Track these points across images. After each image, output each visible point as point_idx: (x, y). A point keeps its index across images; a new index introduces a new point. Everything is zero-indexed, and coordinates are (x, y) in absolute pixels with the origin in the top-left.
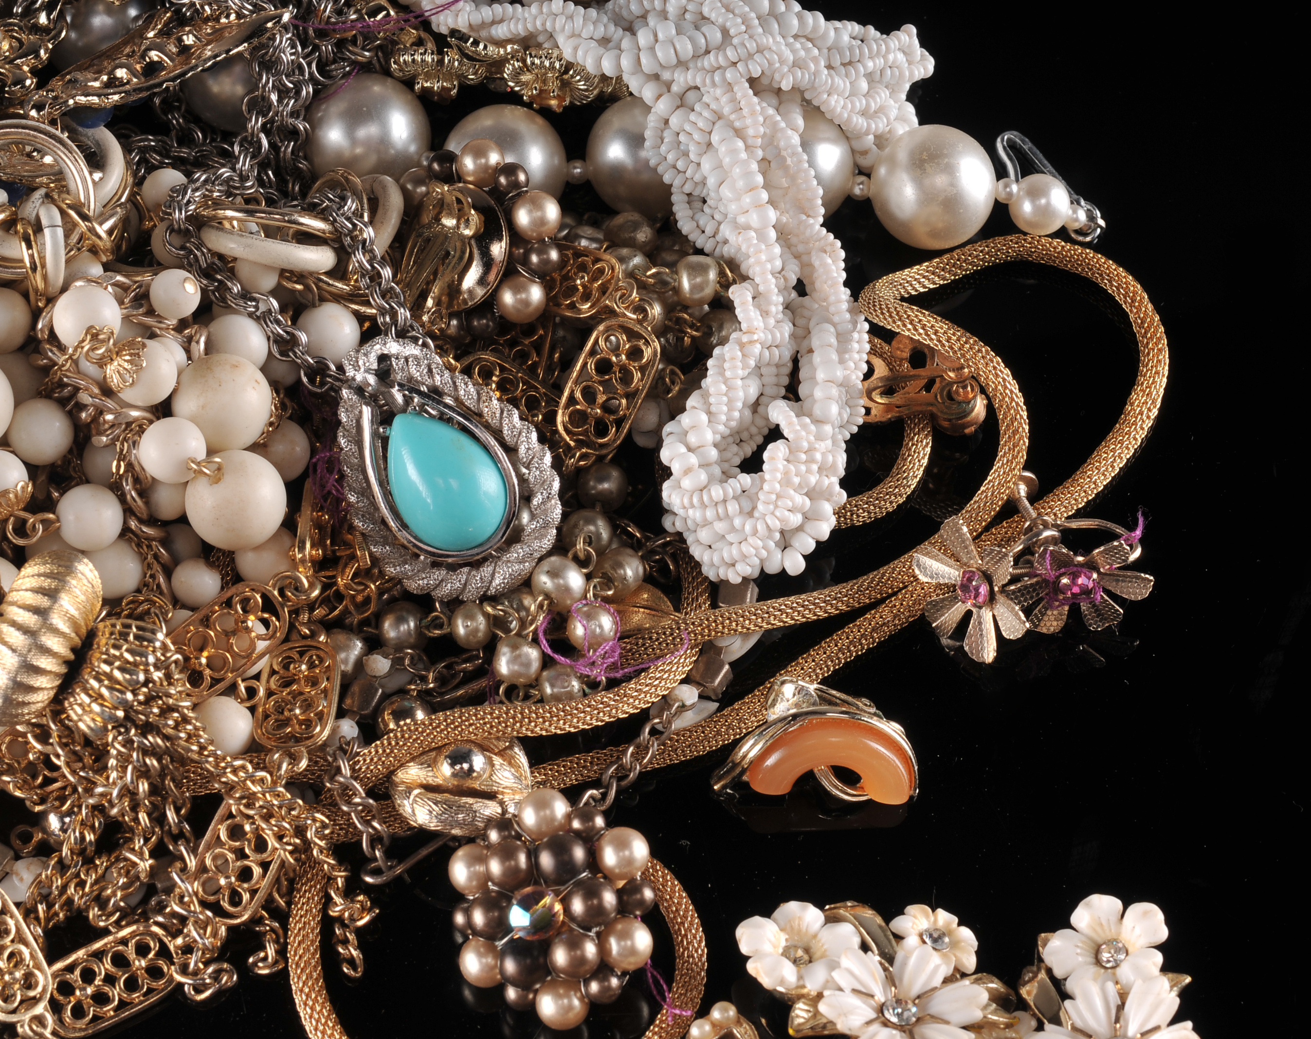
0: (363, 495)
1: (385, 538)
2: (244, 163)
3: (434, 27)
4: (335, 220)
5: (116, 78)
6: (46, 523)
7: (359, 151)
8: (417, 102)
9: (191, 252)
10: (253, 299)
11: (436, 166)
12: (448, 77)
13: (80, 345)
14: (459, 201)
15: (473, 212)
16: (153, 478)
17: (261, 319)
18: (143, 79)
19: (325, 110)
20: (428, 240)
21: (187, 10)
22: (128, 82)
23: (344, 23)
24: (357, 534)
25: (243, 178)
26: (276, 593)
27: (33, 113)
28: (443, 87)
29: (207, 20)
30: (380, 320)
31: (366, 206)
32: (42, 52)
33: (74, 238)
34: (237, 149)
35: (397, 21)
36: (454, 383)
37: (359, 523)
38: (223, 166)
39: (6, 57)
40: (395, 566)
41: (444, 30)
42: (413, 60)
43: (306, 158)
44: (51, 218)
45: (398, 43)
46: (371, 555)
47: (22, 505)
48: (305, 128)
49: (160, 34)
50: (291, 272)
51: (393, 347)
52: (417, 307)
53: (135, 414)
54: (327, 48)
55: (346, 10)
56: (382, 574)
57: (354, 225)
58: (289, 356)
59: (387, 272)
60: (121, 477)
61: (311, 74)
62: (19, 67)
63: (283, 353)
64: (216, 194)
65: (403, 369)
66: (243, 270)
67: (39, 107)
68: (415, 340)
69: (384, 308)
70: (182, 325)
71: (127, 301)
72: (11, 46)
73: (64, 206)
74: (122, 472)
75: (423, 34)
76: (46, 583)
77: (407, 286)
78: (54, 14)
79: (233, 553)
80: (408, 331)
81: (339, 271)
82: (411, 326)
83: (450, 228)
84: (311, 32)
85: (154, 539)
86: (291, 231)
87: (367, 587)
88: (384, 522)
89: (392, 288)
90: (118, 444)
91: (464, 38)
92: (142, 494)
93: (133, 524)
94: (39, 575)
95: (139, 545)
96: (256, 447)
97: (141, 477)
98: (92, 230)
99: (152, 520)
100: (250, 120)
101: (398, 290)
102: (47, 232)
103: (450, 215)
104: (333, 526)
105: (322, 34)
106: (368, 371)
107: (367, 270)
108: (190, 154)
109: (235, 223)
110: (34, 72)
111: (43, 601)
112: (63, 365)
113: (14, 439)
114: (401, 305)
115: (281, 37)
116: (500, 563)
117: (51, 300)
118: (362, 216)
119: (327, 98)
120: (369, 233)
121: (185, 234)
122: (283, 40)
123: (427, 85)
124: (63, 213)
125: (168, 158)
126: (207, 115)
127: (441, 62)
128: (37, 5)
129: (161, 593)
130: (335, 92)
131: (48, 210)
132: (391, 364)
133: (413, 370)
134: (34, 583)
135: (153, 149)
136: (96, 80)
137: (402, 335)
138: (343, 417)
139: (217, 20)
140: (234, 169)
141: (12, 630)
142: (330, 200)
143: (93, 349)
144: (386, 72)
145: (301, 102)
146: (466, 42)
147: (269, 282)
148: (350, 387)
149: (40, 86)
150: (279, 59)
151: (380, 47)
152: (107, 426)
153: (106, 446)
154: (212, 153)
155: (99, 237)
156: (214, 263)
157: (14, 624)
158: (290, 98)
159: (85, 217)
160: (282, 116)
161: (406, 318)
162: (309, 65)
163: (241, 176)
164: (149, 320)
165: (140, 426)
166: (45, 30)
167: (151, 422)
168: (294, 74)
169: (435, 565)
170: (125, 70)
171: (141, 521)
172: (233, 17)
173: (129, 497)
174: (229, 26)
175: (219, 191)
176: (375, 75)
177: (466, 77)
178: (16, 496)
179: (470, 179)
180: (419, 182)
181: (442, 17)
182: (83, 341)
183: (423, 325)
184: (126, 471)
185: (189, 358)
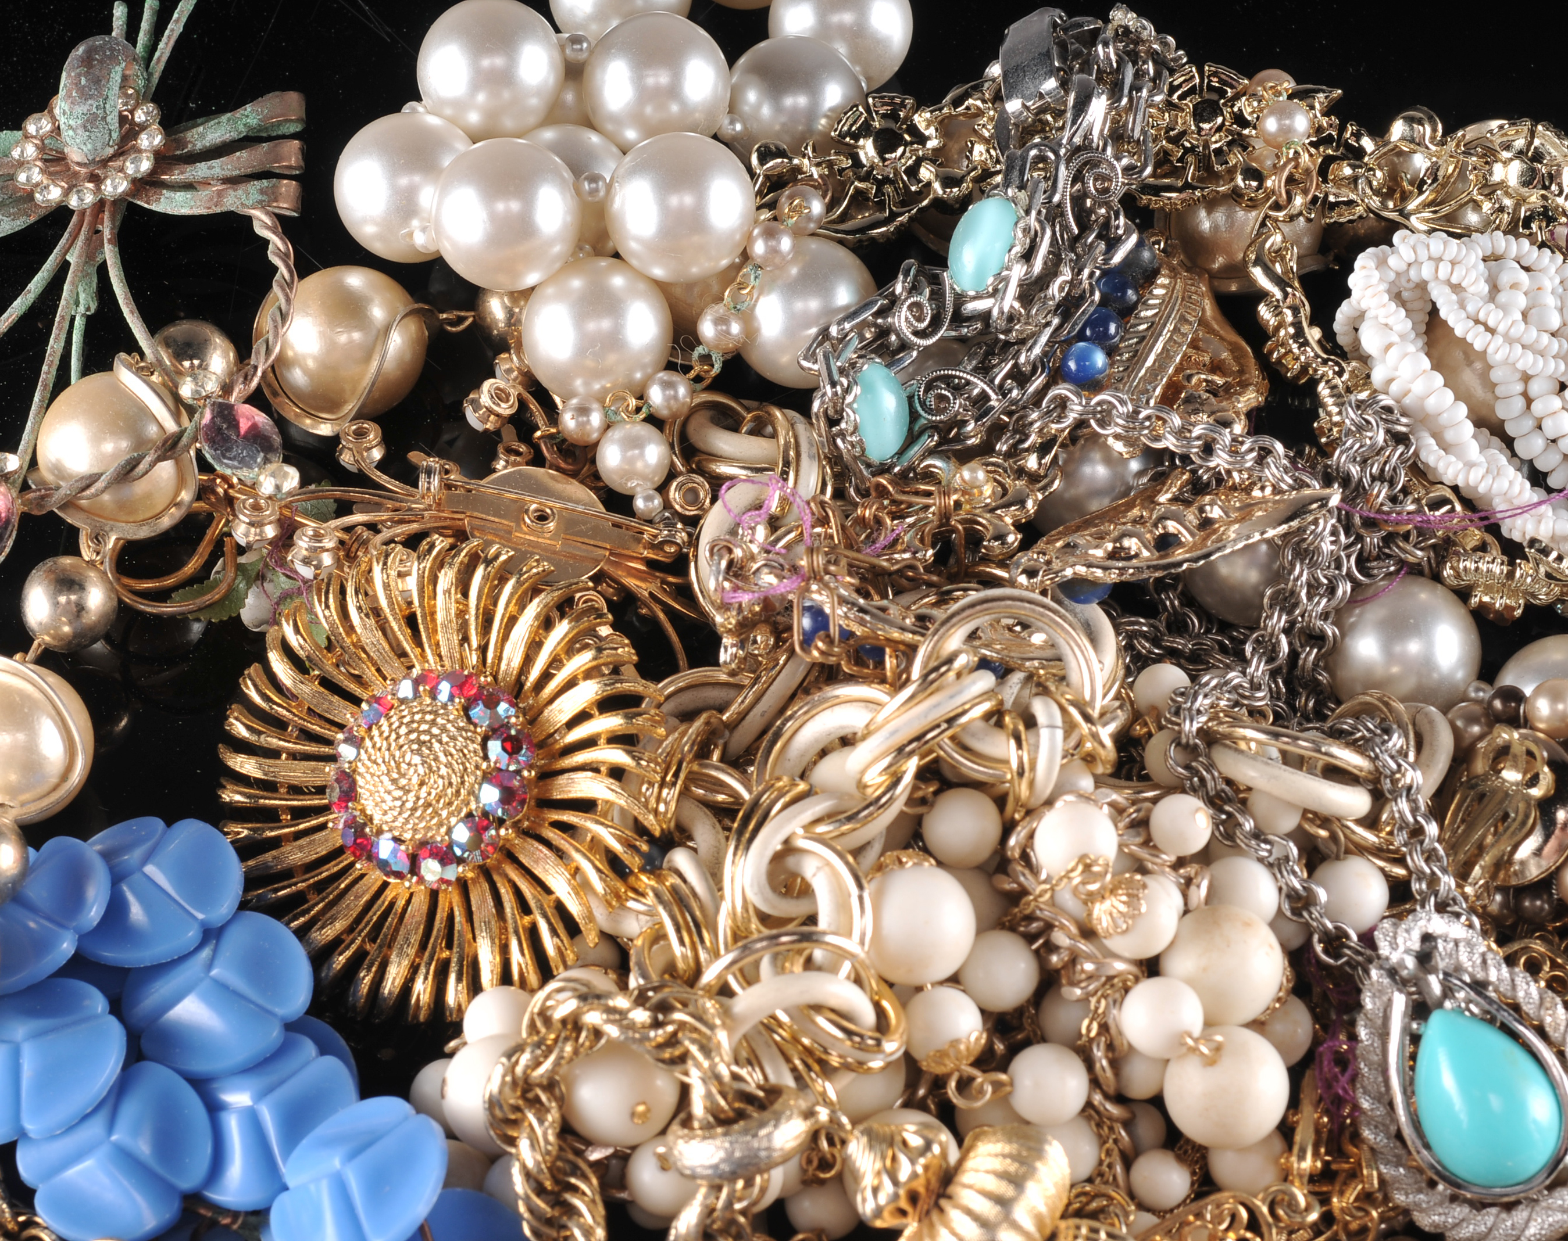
0: (1379, 1102)
1: (1398, 1157)
2: (1258, 668)
3: (1505, 532)
4: (1377, 757)
5: (1122, 548)
6: (997, 1085)
7: (1395, 670)
8: (1470, 620)
9: (1197, 773)
10: (1266, 841)
11: (1498, 704)
12: (1514, 593)
13: (1067, 876)
14: (1530, 753)
15: (1546, 769)
16: (1130, 1046)
17: (1276, 866)
18: (1157, 554)
19: (1360, 615)
20: (1482, 797)
21: (1206, 472)
22: (1136, 556)
23: (1399, 513)
24: (1365, 1147)
25: (1255, 687)
26: (1265, 1210)
27: (1023, 579)
28: (1507, 607)
29: (1234, 488)
30: (1415, 886)
31: (1412, 743)
32: (1030, 504)
33: (1072, 742)
34: (1248, 648)
35: (1463, 519)
36: (1513, 980)
37: (1367, 1133)
38: (1229, 668)
39: (987, 505)
40: (1407, 1195)
41: (1516, 537)
42: (1477, 569)
43: (1326, 668)
44: (1051, 716)
45: (1455, 544)
46: (1380, 1175)
47: (972, 1059)
48: (1334, 634)
49: (1174, 500)
50: (1315, 814)
51: (1437, 924)
52: (1463, 875)
53: (1119, 966)
54: (1373, 540)
55: (1401, 497)
56: (1387, 1199)
57: (1399, 766)
58: (1301, 916)
59: (1432, 829)
60: (1091, 1040)
61: (1349, 569)
62: (1000, 518)
63: (1296, 912)
64: (1223, 703)
65: (1450, 955)
66: (1257, 803)
67: (1031, 573)
68: (1458, 915)
69: (1423, 873)
70: (1180, 863)
71: (1121, 825)
72: (994, 493)
73: (1063, 701)
74: (1093, 1034)
75: (1489, 538)
76: (1012, 1167)
77: (1452, 848)
78: (1048, 459)
79: (1206, 1148)
80: (1448, 905)
81: (1371, 821)
82: (1454, 900)
83: (1512, 784)
84: (1357, 520)
85: (1117, 1120)
86: (1320, 764)
87: (1368, 1213)
88: (1399, 1136)
89: (1435, 849)
90: (1093, 1001)
91: (1545, 552)
92: (1115, 1064)
93: (1097, 1098)
94: (1005, 1156)
95: (1099, 1125)
96: (1257, 1025)
97: (1117, 1043)
98: (1095, 736)
99: (1120, 1098)
100: (1270, 617)
101: (1442, 852)
102: (1044, 733)
103: (1515, 767)
104: (1330, 1131)
105: (1370, 524)
106: (1407, 951)
107: (1407, 824)
108: (1185, 645)
109: (1253, 745)
110: (1018, 526)
111: (1004, 1189)
112: (1040, 896)
113: (967, 977)
114: (1444, 871)
115: (1326, 522)
116: (1537, 1209)
117: (1029, 812)
118: (1406, 756)
119: (1365, 601)
120: (1412, 776)
121: (1191, 750)
122: (1327, 524)
123: (1486, 599)
124: (1063, 710)
125: (1159, 647)
126: (1208, 600)
127: (1510, 575)
128: (1026, 445)
129: (1117, 1186)
130: (1375, 595)
131: (1047, 706)
132: (1436, 947)
133: (1463, 957)
134: (998, 1164)
135: (1144, 635)
136: (1097, 547)
137: (1442, 908)
138: (1368, 1002)
139: (1248, 490)
140: (1244, 673)
141: (967, 1219)
142: (1369, 730)
143: (1084, 883)
144: (1437, 578)
145: (1334, 603)
146: (1547, 555)
147: (1290, 822)
148: (1381, 968)
149: (1025, 545)
150: (1318, 548)
151: (1434, 547)
152: (1083, 976)
153: (1078, 1001)
154: (1213, 648)
155: (1103, 746)
156: (1223, 791)
157: (969, 1212)
158: (1322, 596)
159: (1088, 718)
160: (1310, 616)
161: (1450, 888)
162: (1348, 557)
163: (1251, 682)
164: (1143, 853)
165: (1124, 982)
166: (1034, 478)
167: (1137, 980)
168: (1329, 567)
169: (1454, 1199)
170: (1134, 540)
171: (1107, 1096)
172: (1269, 490)
173: (1098, 1065)
174: (1264, 501)
175: (1228, 700)
176: (1422, 580)
177: (1534, 596)
178: (968, 1049)
179: (1541, 726)
180: (1471, 720)
181: (1519, 521)
182: (1073, 870)
183: (1466, 897)
184: (1099, 1034)
185: (1186, 904)
